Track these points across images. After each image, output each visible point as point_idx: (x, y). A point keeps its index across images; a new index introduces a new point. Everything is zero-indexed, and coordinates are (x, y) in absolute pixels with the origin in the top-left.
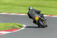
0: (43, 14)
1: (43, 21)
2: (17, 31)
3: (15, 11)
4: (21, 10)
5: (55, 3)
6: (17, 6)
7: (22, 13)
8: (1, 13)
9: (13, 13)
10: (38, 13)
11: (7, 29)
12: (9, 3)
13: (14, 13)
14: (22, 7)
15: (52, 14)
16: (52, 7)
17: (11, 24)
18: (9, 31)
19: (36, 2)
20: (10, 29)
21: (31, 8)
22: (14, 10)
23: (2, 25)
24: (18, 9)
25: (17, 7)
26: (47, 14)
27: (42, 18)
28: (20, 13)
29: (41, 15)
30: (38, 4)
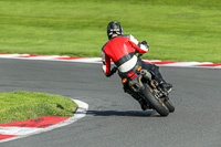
3: (15, 45)
5: (172, 13)
6: (20, 24)
7: (44, 54)
9: (8, 53)
13: (16, 52)
14: (43, 29)
15: (166, 56)
16: (161, 30)
19: (95, 9)
22: (12, 41)
24: (27, 37)
28: (39, 54)
30: (105, 16)
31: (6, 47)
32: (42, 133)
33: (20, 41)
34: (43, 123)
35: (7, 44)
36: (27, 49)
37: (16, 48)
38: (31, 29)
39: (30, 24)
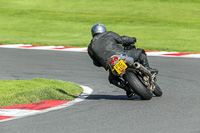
0: (143, 52)
1: (144, 74)
2: (59, 107)
3: (54, 38)
4: (77, 35)
5: (196, 9)
6: (61, 20)
8: (6, 43)
9: (46, 45)
10: (128, 45)
11: (25, 100)
12: (31, 11)
13: (52, 44)
15: (185, 48)
16: (185, 25)
17: (41, 85)
18: (31, 108)
19: (129, 6)
20: (38, 100)
21: (100, 30)
22: (51, 34)
23: (7, 86)
25: (60, 24)
26: (167, 50)
29: (137, 54)
30: (136, 12)
31: (45, 40)
33: (59, 35)
34: (43, 106)
35: (46, 37)
36: (63, 42)
37: (54, 41)
38: (69, 24)
39: (70, 20)
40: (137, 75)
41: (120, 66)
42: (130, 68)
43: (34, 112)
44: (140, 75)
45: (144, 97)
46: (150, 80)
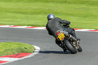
3: (7, 21)
4: (19, 20)
7: (21, 25)
9: (4, 25)
13: (8, 25)
20: (16, 53)
22: (6, 20)
24: (12, 18)
27: (71, 36)
28: (18, 25)
32: (19, 60)
34: (20, 56)
37: (8, 23)
38: (14, 14)
39: (14, 12)
40: (70, 41)
41: (61, 36)
42: (66, 37)
43: (16, 59)
44: (71, 41)
45: (73, 52)
46: (76, 44)
